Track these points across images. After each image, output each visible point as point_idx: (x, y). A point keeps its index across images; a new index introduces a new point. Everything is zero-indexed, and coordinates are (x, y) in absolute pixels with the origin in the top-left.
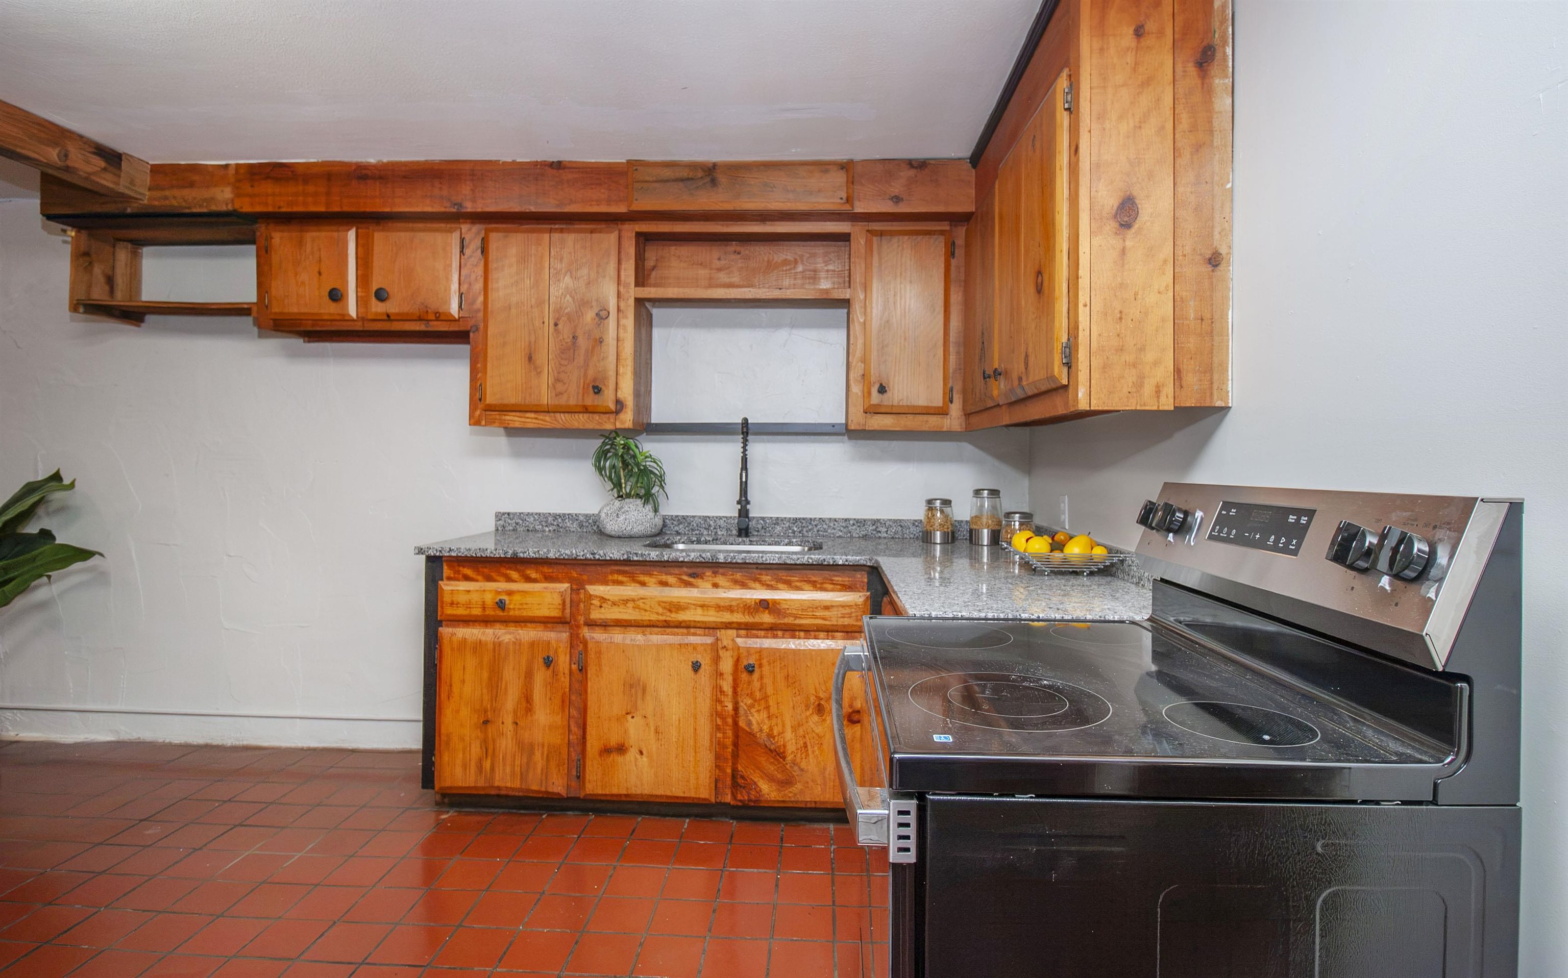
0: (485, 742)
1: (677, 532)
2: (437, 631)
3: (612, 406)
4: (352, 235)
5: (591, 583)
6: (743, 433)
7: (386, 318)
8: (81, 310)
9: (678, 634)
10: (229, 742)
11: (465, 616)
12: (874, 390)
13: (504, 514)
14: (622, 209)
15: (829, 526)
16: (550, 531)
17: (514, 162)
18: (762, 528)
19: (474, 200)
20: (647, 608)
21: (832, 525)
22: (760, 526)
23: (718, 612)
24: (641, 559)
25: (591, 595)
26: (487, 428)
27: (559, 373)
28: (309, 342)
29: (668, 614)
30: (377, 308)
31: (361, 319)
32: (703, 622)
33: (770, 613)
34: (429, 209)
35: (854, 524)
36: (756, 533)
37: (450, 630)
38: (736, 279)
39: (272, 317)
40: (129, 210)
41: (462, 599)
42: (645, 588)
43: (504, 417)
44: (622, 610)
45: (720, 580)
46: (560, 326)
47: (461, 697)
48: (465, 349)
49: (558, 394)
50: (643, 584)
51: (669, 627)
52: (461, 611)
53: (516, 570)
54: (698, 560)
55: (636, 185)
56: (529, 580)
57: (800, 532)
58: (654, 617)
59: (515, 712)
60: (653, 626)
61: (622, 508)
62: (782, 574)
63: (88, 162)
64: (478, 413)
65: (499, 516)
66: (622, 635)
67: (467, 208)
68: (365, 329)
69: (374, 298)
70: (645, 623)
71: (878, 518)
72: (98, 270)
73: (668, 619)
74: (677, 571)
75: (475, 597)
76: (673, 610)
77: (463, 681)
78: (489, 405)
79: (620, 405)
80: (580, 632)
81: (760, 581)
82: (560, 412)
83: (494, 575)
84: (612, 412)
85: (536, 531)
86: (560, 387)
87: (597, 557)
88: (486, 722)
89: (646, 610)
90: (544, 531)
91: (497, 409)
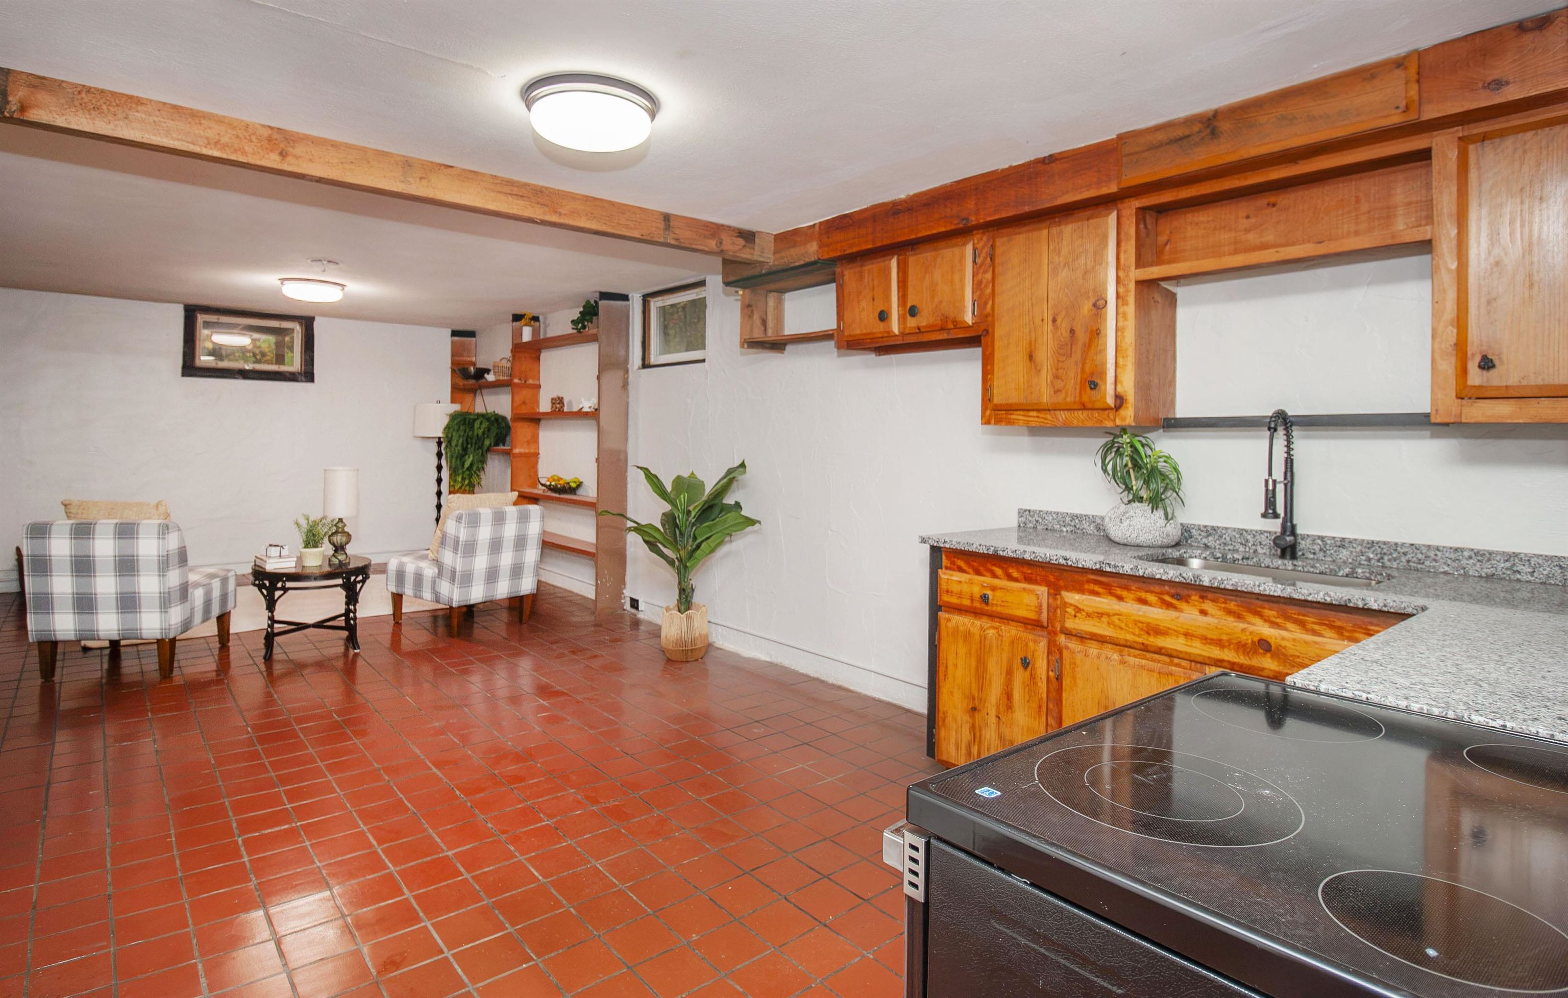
0: (973, 727)
1: (1205, 544)
2: (937, 614)
3: (1110, 401)
4: (894, 263)
5: (1067, 589)
6: (1269, 429)
7: (918, 331)
8: (746, 346)
9: (1159, 662)
10: (831, 680)
11: (956, 604)
12: (1473, 366)
13: (1025, 511)
14: (1113, 188)
15: (1427, 557)
16: (1067, 531)
17: (1011, 168)
18: (1321, 550)
19: (977, 212)
20: (1123, 626)
21: (1432, 554)
22: (1317, 548)
23: (1204, 644)
24: (1114, 571)
25: (1066, 603)
26: (998, 427)
27: (1057, 369)
28: (880, 355)
29: (1146, 636)
30: (912, 322)
31: (903, 334)
32: (1186, 653)
33: (1272, 657)
34: (943, 229)
35: (1470, 558)
36: (1312, 556)
37: (947, 615)
38: (1269, 237)
39: (845, 339)
40: (764, 272)
41: (955, 588)
42: (1122, 603)
43: (1009, 416)
44: (1097, 624)
45: (1208, 606)
46: (1059, 322)
47: (954, 680)
48: (978, 351)
49: (1057, 391)
50: (1120, 598)
51: (1148, 651)
52: (954, 600)
53: (1000, 567)
54: (1177, 580)
55: (1125, 160)
56: (1010, 578)
57: (1378, 561)
58: (1130, 637)
59: (998, 706)
60: (1130, 647)
61: (1127, 512)
62: (1292, 610)
63: (733, 244)
64: (988, 413)
65: (1022, 512)
66: (1098, 651)
67: (972, 221)
68: (905, 342)
69: (908, 316)
70: (1122, 642)
71: (1517, 551)
72: (756, 317)
73: (1145, 642)
74: (1157, 589)
75: (966, 589)
76: (1151, 632)
77: (956, 666)
78: (996, 405)
79: (1120, 400)
80: (1057, 639)
81: (1261, 616)
82: (1060, 410)
83: (981, 569)
84: (1111, 409)
85: (1054, 530)
86: (1059, 384)
87: (1070, 563)
88: (974, 709)
89: (1121, 628)
90: (1061, 531)
91: (1003, 408)
